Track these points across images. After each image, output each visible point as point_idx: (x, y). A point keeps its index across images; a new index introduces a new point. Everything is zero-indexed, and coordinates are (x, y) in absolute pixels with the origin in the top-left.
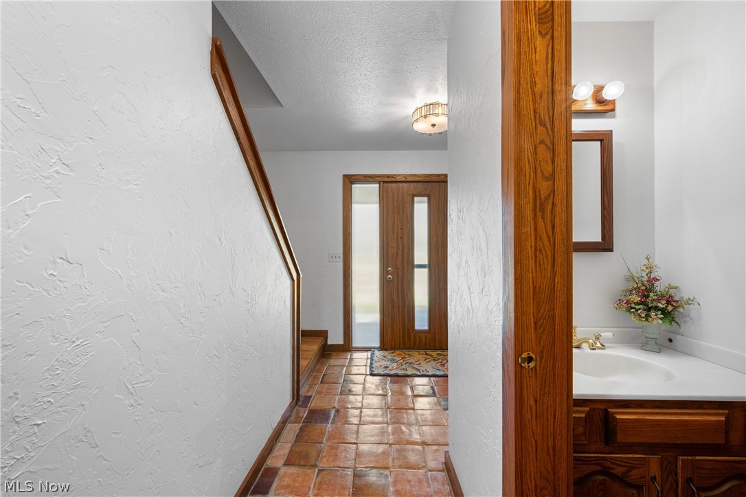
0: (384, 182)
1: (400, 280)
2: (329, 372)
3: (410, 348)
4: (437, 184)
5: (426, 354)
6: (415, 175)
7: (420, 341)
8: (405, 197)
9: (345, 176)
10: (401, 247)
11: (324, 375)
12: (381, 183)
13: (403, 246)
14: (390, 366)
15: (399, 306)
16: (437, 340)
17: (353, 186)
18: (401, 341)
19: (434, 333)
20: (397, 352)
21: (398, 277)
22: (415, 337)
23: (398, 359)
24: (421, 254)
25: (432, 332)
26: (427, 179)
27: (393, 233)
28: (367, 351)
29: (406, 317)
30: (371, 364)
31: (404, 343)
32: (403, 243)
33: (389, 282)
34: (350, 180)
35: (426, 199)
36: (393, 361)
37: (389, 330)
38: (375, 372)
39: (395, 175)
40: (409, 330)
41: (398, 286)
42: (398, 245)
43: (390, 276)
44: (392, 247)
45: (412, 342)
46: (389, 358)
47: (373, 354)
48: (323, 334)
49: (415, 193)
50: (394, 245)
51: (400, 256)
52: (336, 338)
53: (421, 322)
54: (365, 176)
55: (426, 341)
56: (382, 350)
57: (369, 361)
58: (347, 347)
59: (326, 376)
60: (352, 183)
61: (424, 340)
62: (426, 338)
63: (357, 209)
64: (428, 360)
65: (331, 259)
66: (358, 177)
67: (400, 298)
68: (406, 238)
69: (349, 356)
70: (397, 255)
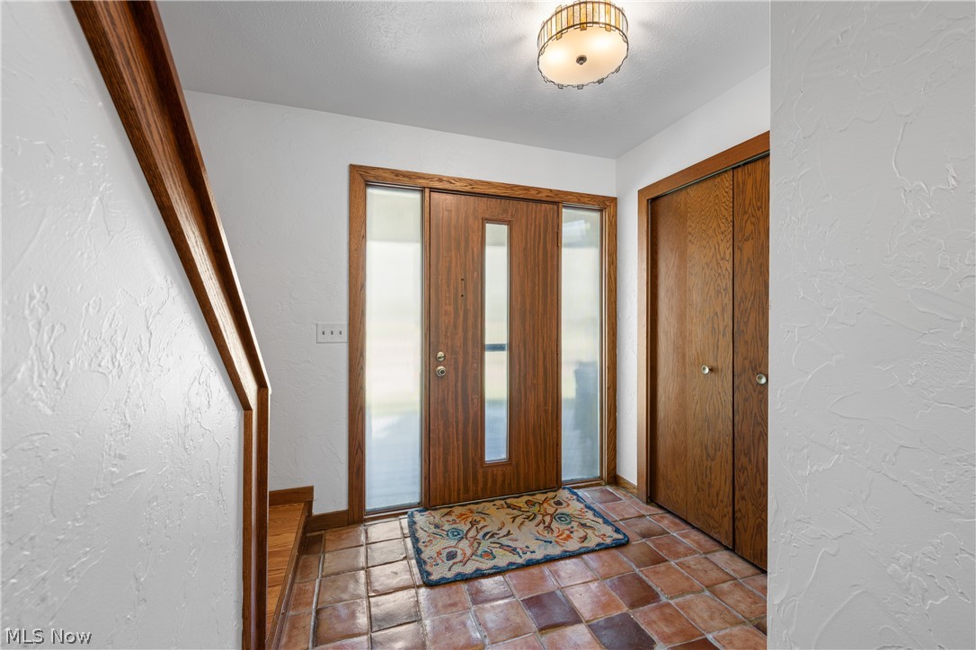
0: (433, 190)
1: (460, 374)
2: (327, 597)
3: (477, 497)
4: (523, 204)
5: (509, 507)
6: (489, 183)
7: (494, 481)
8: (471, 219)
9: (353, 168)
10: (461, 313)
11: (318, 612)
12: (427, 190)
13: (466, 312)
14: (459, 552)
15: (457, 422)
16: (522, 476)
17: (370, 191)
18: (462, 487)
19: (518, 465)
20: (458, 510)
21: (456, 369)
22: (485, 476)
23: (464, 527)
24: (496, 327)
25: (514, 462)
26: (508, 193)
27: (448, 287)
28: (396, 516)
29: (470, 441)
30: (418, 551)
31: (467, 490)
32: (466, 306)
33: (441, 377)
34: (363, 178)
35: (504, 228)
36: (459, 535)
37: (440, 468)
38: (434, 577)
39: (454, 179)
40: (475, 465)
41: (456, 385)
42: (456, 310)
43: (441, 368)
44: (446, 311)
45: (480, 485)
46: (446, 527)
47: (412, 524)
48: (303, 496)
49: (487, 216)
50: (450, 309)
51: (460, 330)
52: (330, 499)
53: (496, 448)
54: (396, 173)
55: (504, 481)
56: (426, 509)
57: (409, 541)
58: (356, 515)
59: (324, 615)
60: (368, 184)
61: (500, 479)
62: (504, 474)
63: (375, 250)
64: (518, 520)
65: (321, 338)
66: (380, 173)
67: (460, 407)
68: (470, 296)
69: (363, 538)
70: (455, 327)
